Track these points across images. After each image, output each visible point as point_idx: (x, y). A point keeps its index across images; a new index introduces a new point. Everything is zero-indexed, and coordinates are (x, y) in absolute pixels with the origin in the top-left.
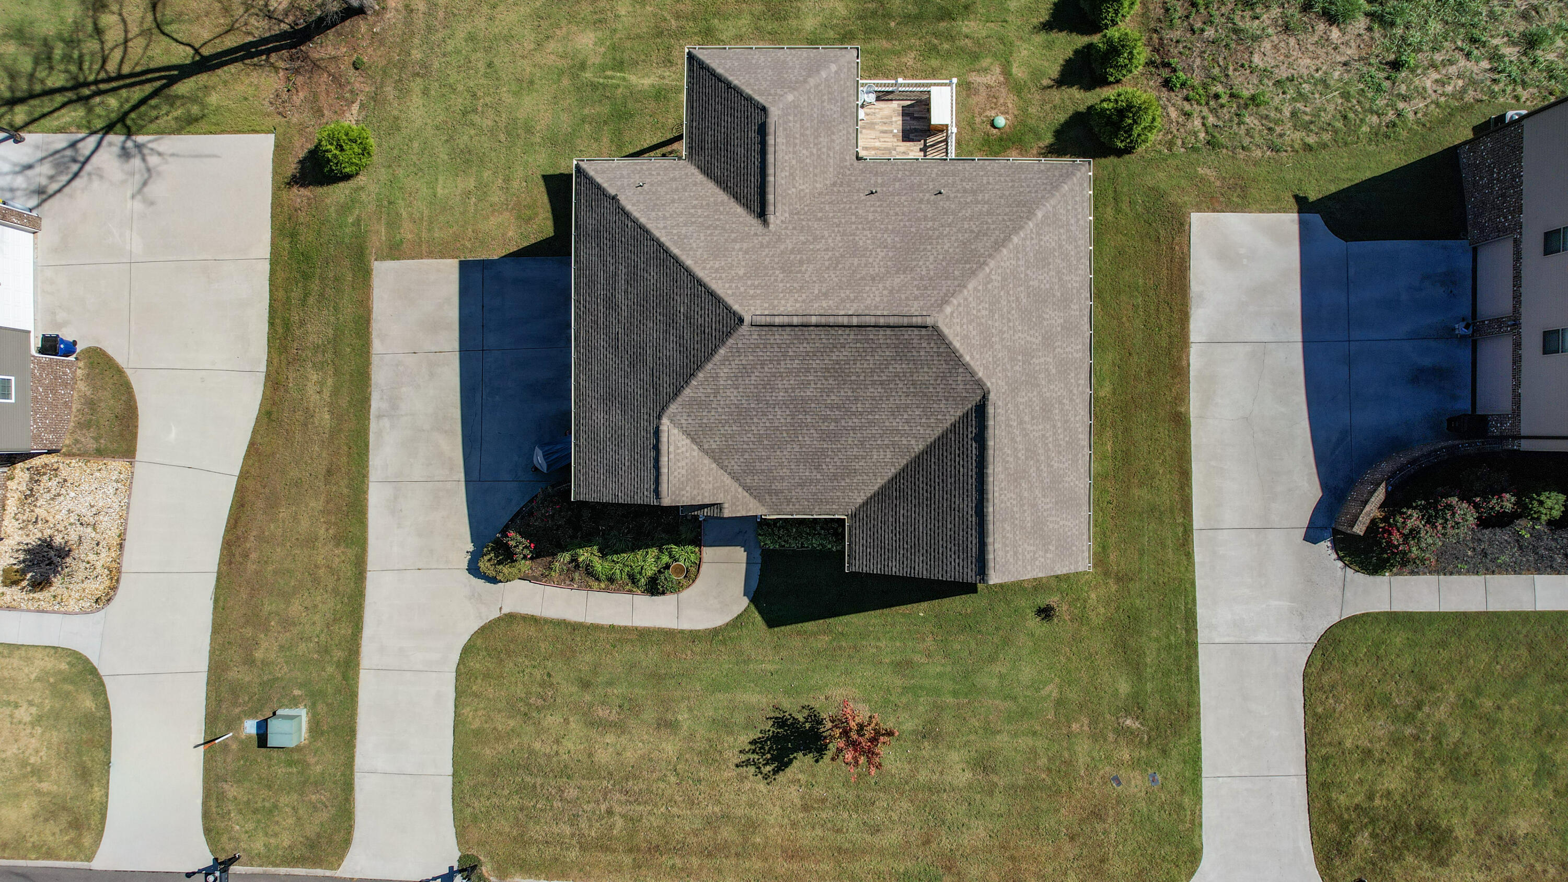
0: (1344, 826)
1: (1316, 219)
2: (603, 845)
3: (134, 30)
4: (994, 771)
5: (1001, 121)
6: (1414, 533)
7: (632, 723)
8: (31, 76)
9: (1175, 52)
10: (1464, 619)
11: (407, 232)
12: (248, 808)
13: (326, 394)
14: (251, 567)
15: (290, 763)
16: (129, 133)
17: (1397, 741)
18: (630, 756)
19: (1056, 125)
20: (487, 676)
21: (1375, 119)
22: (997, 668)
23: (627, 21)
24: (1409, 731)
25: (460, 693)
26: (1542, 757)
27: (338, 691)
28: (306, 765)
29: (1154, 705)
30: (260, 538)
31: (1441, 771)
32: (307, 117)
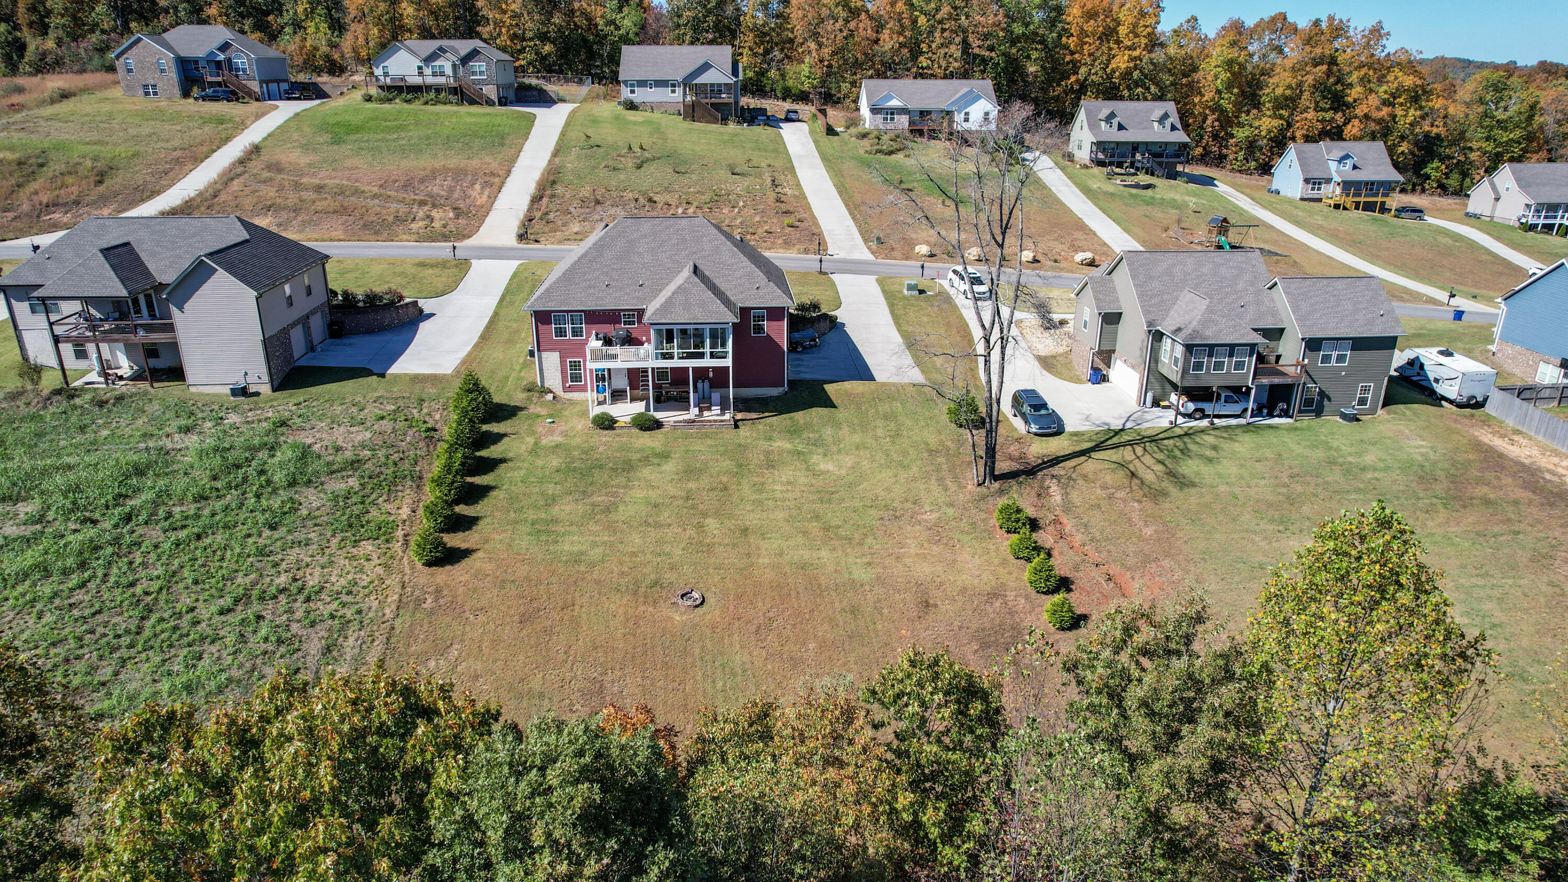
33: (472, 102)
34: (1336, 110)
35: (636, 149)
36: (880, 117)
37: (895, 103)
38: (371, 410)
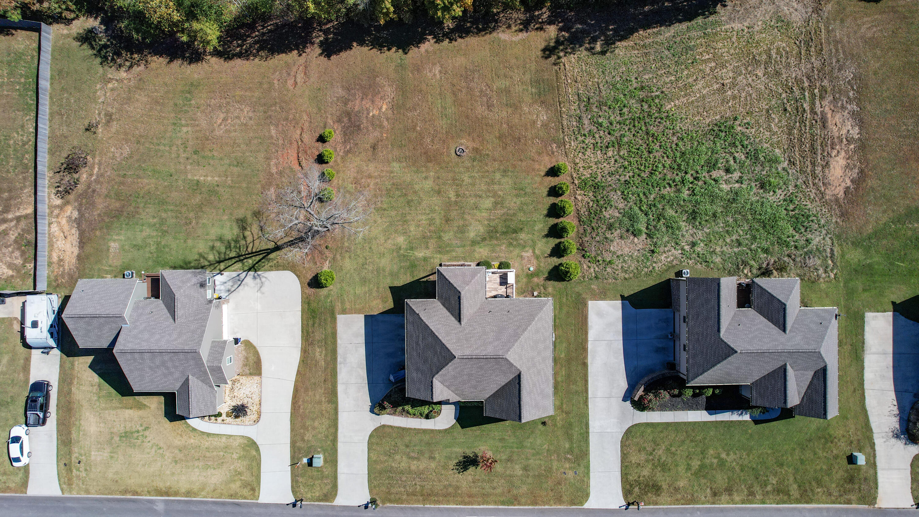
0: (631, 486)
1: (627, 302)
2: (414, 494)
3: (256, 237)
4: (529, 471)
5: (532, 269)
6: (650, 401)
7: (421, 457)
8: (225, 253)
9: (586, 245)
10: (668, 424)
11: (347, 306)
12: (305, 485)
13: (323, 356)
14: (301, 411)
15: (318, 471)
16: (256, 271)
17: (647, 461)
18: (421, 467)
19: (548, 270)
20: (377, 444)
21: (646, 269)
22: (530, 440)
23: (413, 233)
24: (651, 458)
25: (369, 449)
26: (688, 464)
27: (332, 449)
28: (323, 472)
29: (576, 451)
30: (303, 401)
31: (659, 469)
32: (311, 265)
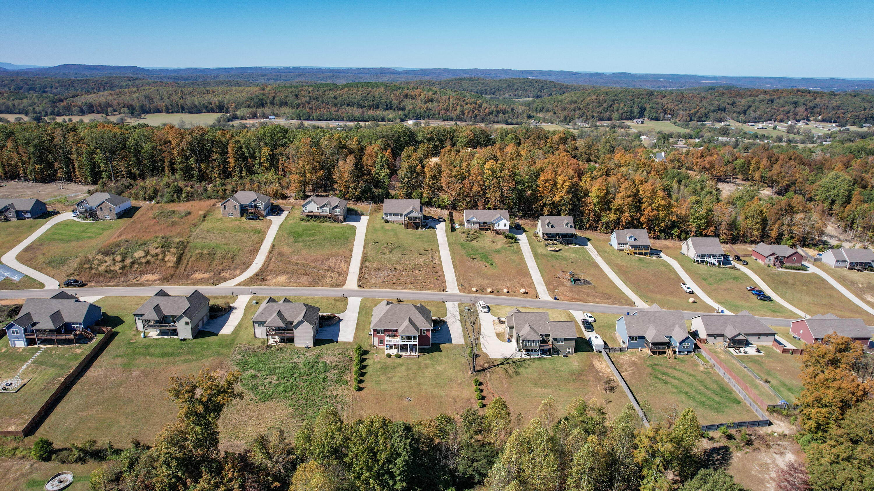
1: (336, 340)
3: (509, 369)
5: (376, 355)
11: (461, 347)
19: (368, 354)
21: (324, 350)
23: (432, 370)
33: (335, 221)
34: (637, 212)
35: (390, 244)
36: (469, 224)
37: (475, 220)
38: (336, 352)
